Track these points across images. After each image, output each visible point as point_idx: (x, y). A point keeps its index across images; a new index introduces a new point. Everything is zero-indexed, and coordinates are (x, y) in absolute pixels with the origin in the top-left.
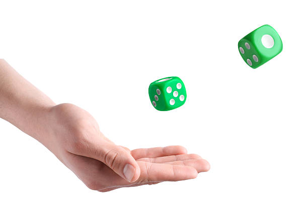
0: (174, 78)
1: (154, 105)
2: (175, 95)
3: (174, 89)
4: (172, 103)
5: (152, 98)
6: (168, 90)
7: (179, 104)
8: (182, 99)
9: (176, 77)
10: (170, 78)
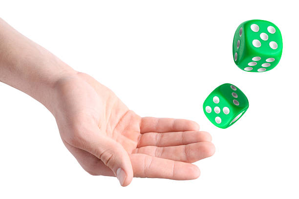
0: (228, 126)
1: (234, 87)
2: (217, 109)
3: (221, 114)
4: (216, 99)
5: (239, 92)
6: (227, 110)
7: (208, 102)
8: (208, 108)
9: (226, 128)
10: (232, 124)
